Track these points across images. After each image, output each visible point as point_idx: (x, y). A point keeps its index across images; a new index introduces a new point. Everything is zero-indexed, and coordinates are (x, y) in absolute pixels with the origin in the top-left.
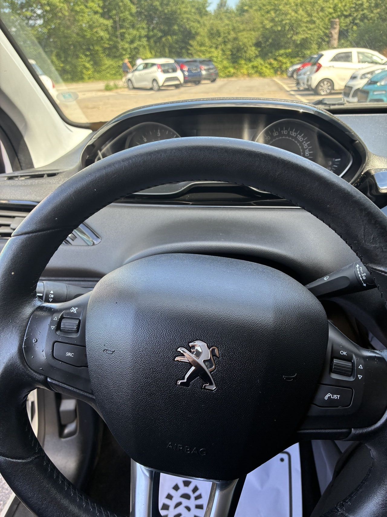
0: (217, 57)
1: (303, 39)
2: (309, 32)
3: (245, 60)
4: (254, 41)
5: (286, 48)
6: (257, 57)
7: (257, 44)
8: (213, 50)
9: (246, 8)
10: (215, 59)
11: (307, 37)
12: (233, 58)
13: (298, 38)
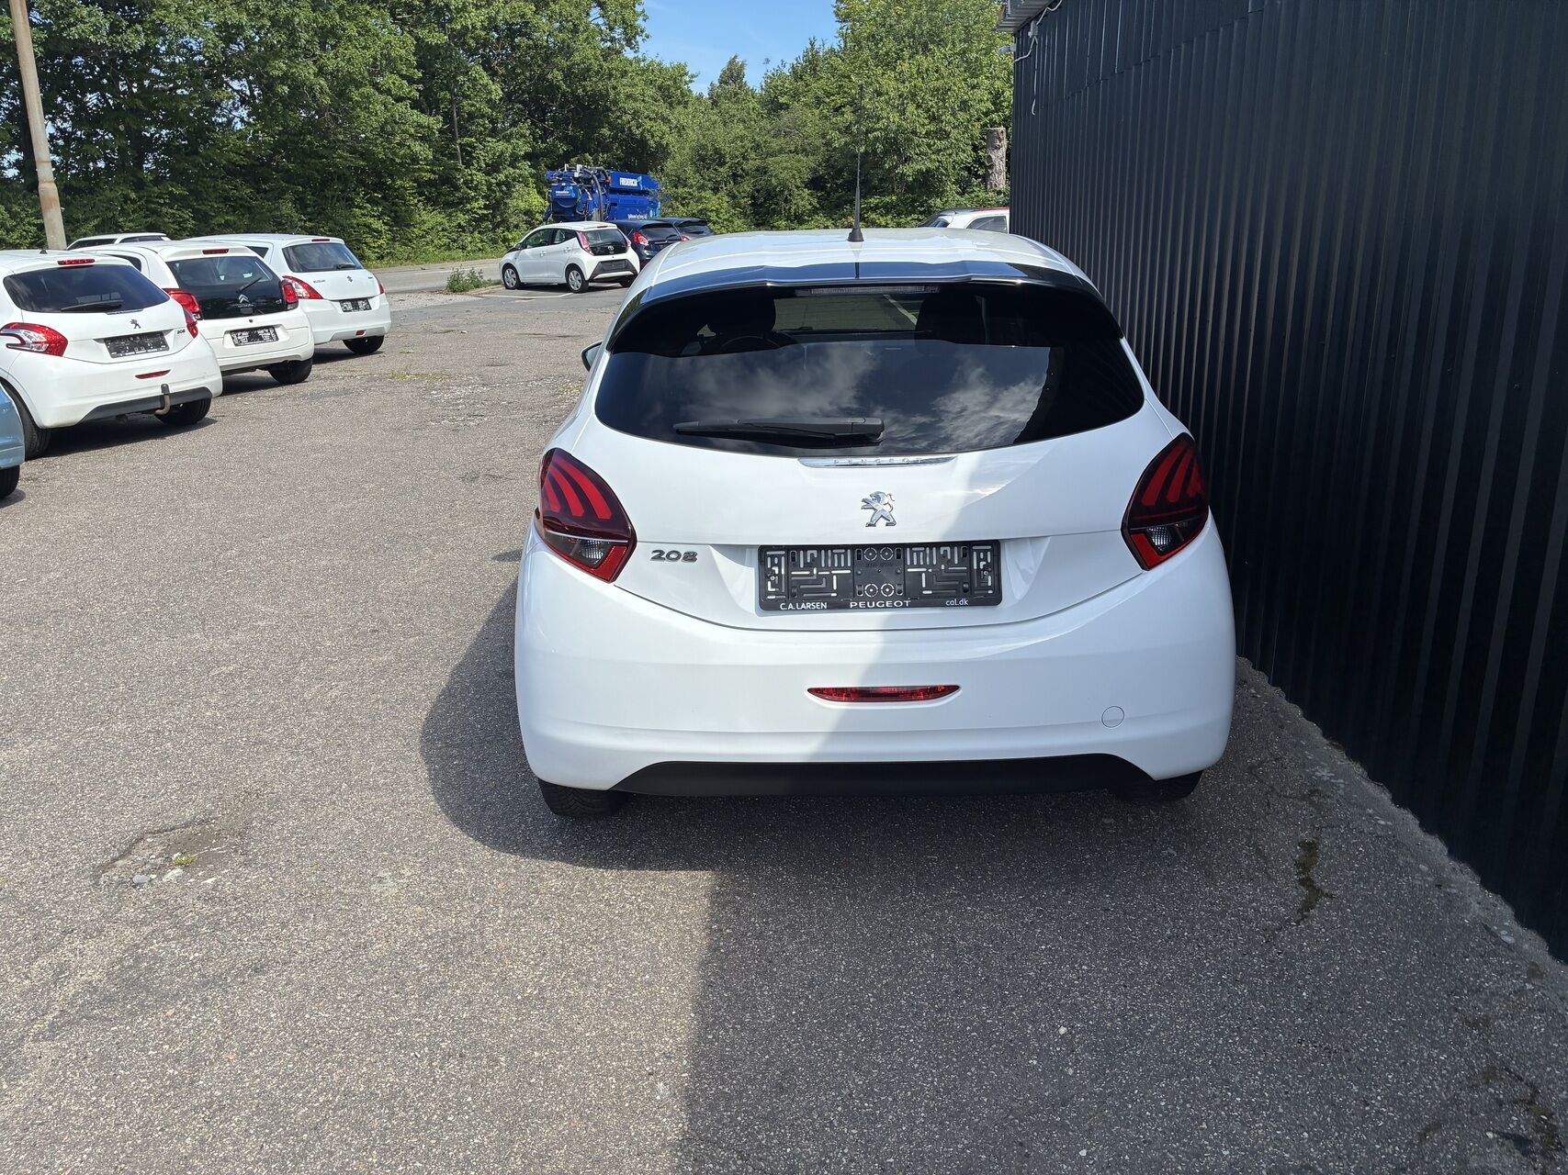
0: (717, 211)
1: (920, 171)
2: (933, 157)
3: (788, 219)
4: (807, 176)
5: (882, 194)
6: (814, 211)
7: (815, 183)
8: (708, 194)
9: (782, 100)
10: (713, 216)
11: (928, 171)
12: (756, 213)
13: (908, 170)
